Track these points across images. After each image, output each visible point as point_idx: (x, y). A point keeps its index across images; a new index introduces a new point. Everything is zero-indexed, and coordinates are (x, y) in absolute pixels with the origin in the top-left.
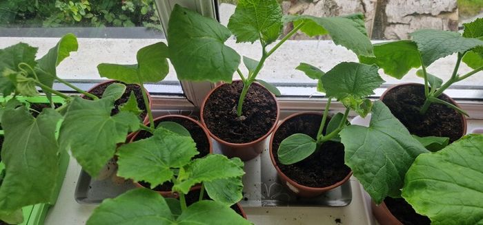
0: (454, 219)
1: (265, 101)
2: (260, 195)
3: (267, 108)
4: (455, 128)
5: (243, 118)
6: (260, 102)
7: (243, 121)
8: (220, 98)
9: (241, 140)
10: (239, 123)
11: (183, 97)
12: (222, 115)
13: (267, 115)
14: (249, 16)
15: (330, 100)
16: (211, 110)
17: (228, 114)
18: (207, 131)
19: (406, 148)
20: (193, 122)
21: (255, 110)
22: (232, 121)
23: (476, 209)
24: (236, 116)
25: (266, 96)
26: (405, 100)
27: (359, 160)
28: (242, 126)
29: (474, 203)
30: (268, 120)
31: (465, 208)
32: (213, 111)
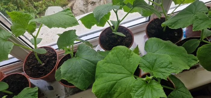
0: (103, 89)
1: (51, 54)
2: (65, 93)
3: (53, 56)
4: (130, 40)
5: (44, 64)
6: (50, 55)
7: (44, 66)
8: (31, 59)
9: (43, 75)
10: (42, 67)
11: (20, 62)
12: (33, 67)
13: (53, 60)
14: (17, 24)
15: (73, 46)
16: (28, 66)
17: (36, 64)
18: (27, 76)
19: (92, 62)
20: (20, 74)
21: (48, 59)
22: (39, 68)
23: (111, 82)
24: (40, 64)
25: (52, 51)
26: (110, 34)
27: (69, 75)
28: (43, 68)
29: (111, 80)
30: (54, 62)
31: (107, 83)
32: (29, 66)
